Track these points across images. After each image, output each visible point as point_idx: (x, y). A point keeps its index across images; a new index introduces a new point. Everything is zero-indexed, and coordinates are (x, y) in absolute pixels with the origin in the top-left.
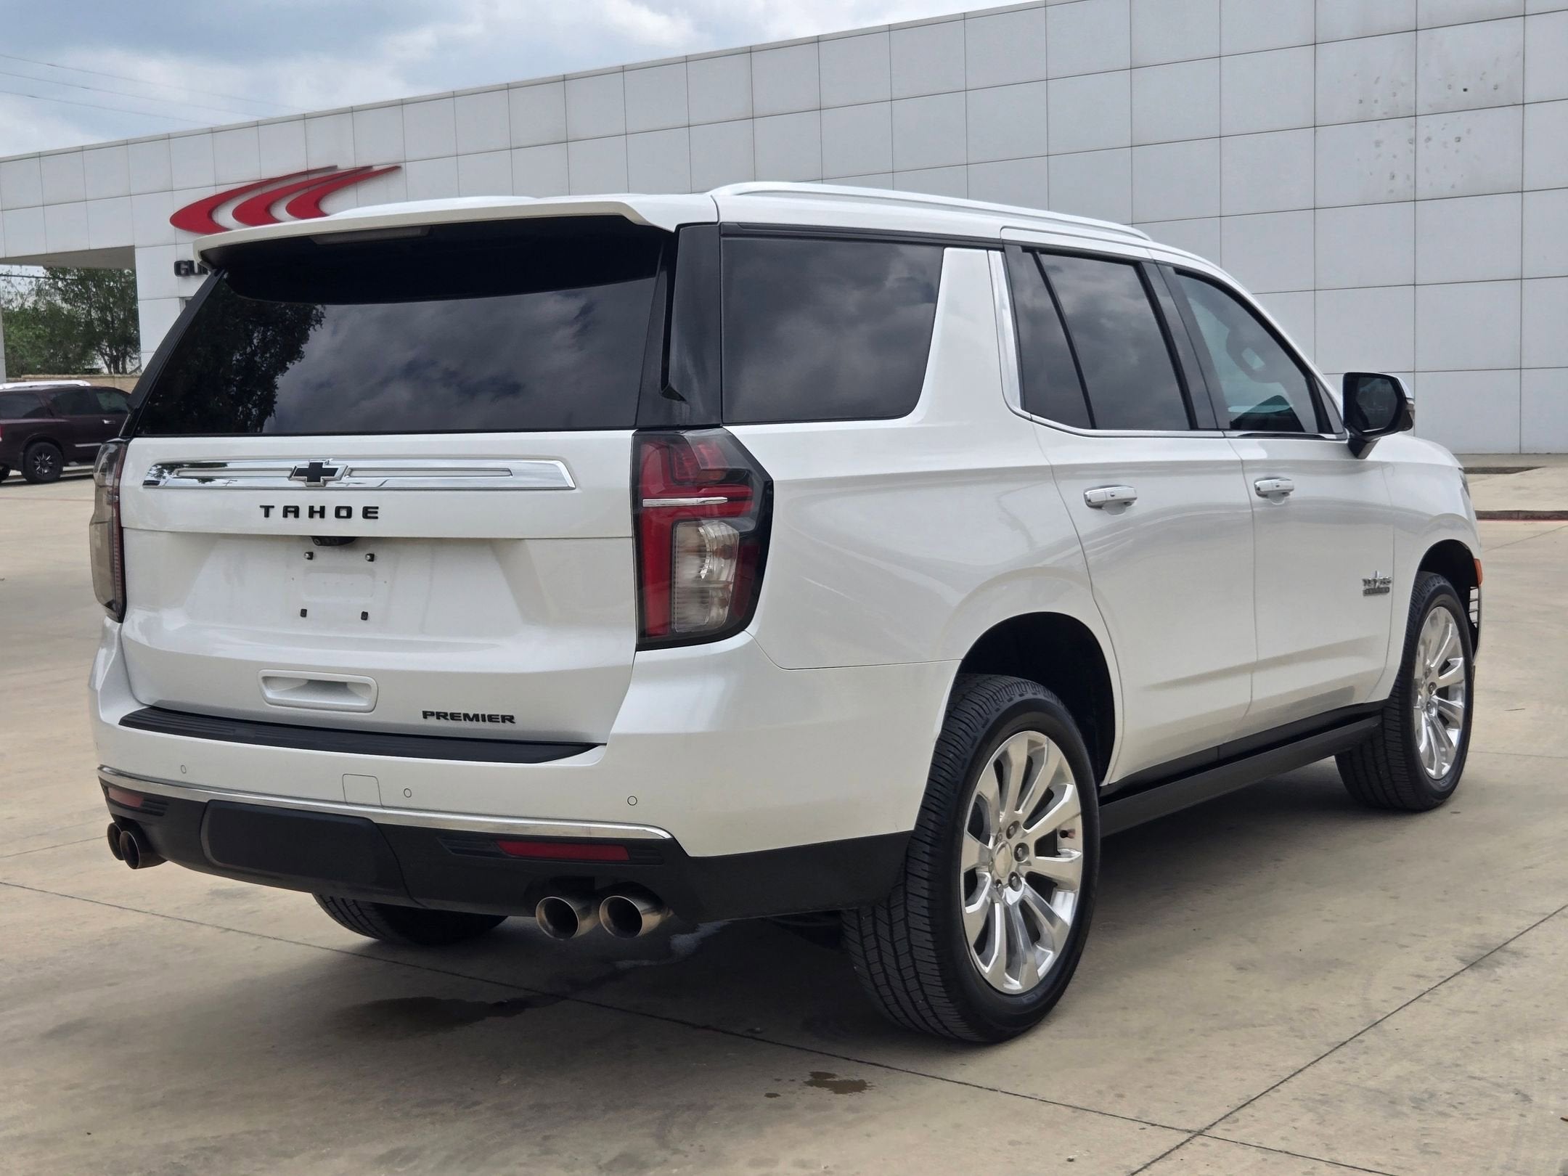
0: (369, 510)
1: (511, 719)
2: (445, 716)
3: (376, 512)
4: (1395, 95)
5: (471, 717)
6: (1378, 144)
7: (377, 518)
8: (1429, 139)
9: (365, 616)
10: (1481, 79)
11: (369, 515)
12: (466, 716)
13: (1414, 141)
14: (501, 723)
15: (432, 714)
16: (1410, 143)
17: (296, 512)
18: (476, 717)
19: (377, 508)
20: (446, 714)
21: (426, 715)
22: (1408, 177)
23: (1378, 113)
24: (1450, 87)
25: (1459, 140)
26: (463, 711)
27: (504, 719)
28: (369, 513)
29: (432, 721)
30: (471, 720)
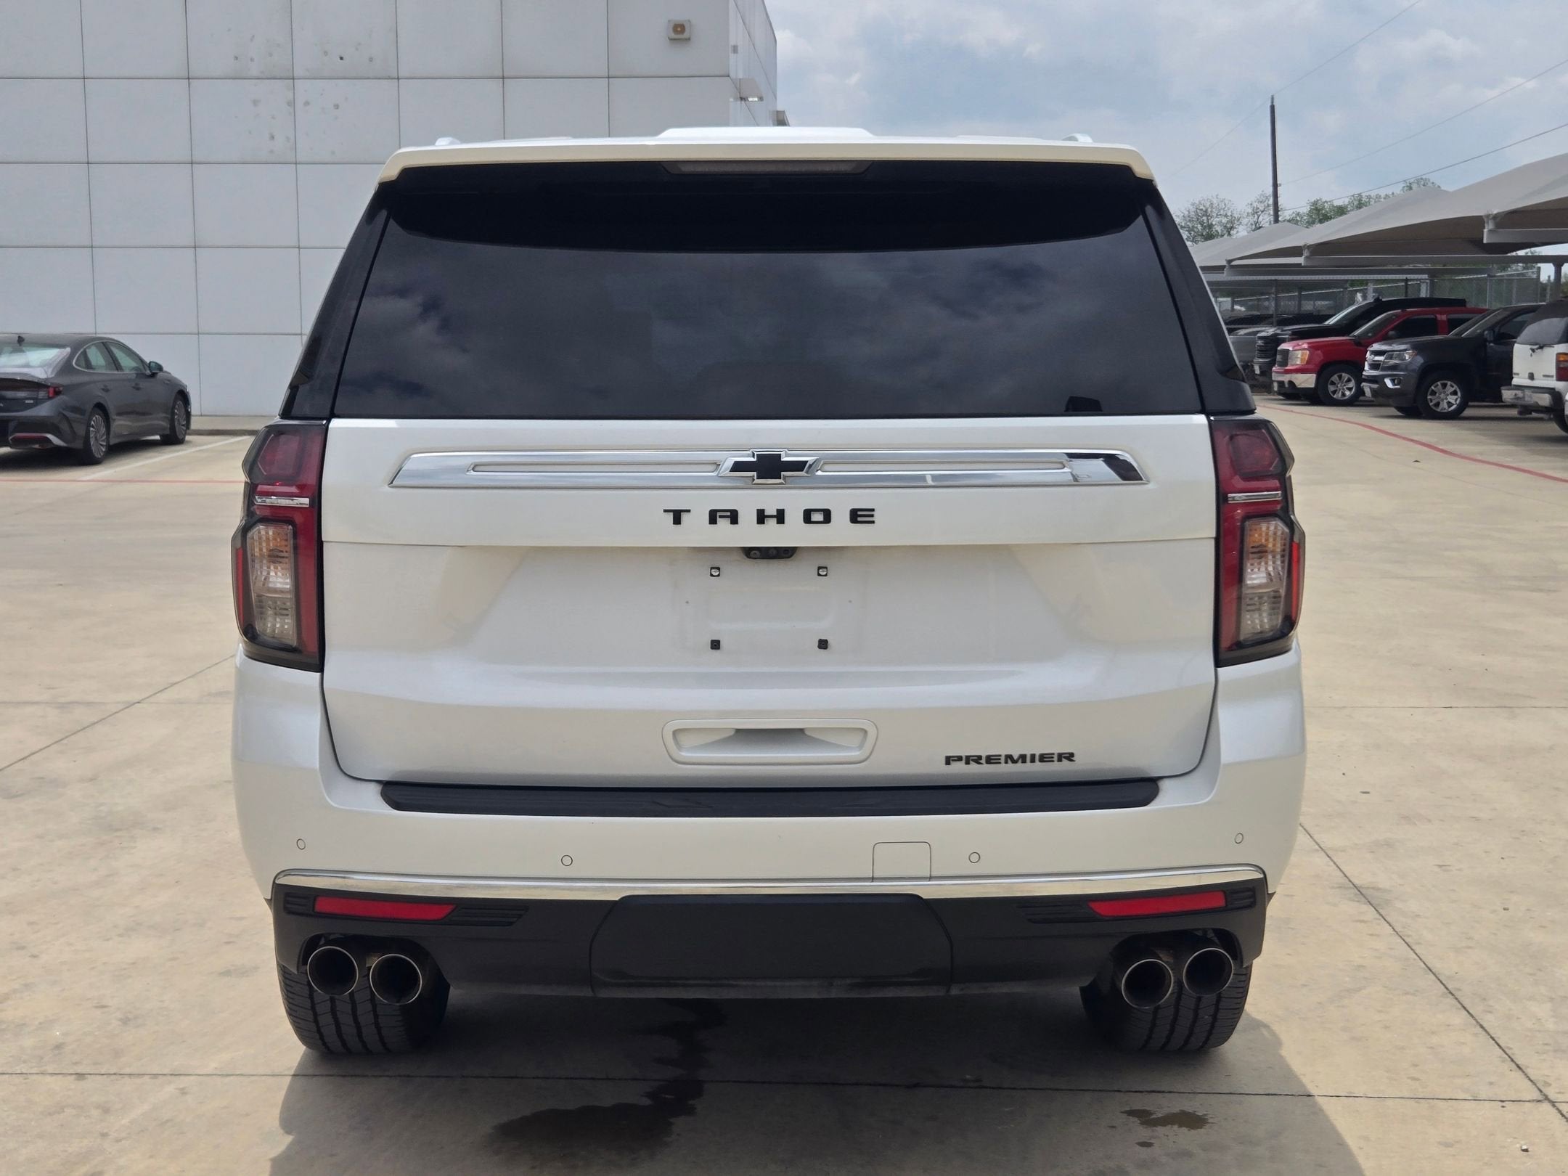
0: (859, 513)
1: (1070, 757)
2: (977, 759)
3: (872, 516)
4: (271, 55)
5: (1015, 758)
6: (255, 103)
7: (873, 522)
8: (307, 103)
9: (823, 644)
10: (357, 49)
11: (859, 519)
12: (1009, 758)
13: (292, 104)
14: (1056, 763)
15: (960, 759)
16: (289, 105)
17: (733, 517)
18: (1023, 758)
19: (873, 510)
20: (980, 757)
21: (948, 760)
22: (288, 139)
23: (255, 71)
24: (326, 53)
25: (337, 107)
26: (1003, 753)
27: (1061, 757)
28: (856, 516)
29: (958, 767)
30: (1014, 762)
